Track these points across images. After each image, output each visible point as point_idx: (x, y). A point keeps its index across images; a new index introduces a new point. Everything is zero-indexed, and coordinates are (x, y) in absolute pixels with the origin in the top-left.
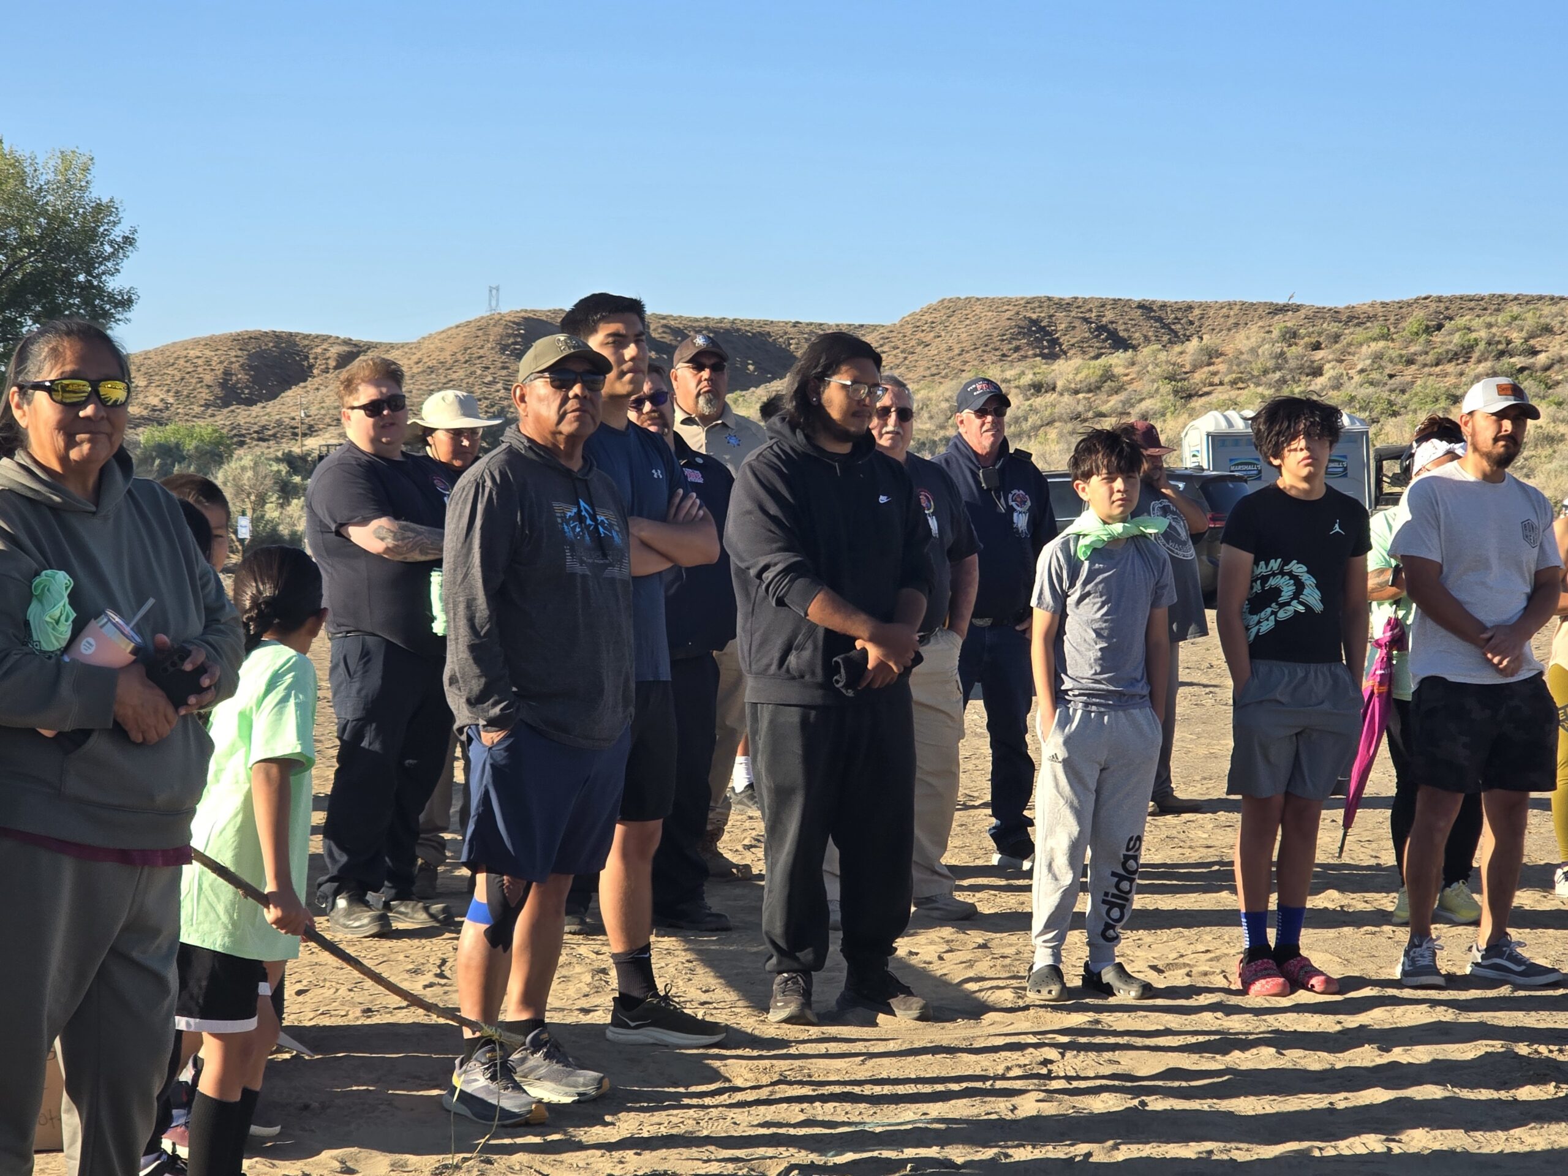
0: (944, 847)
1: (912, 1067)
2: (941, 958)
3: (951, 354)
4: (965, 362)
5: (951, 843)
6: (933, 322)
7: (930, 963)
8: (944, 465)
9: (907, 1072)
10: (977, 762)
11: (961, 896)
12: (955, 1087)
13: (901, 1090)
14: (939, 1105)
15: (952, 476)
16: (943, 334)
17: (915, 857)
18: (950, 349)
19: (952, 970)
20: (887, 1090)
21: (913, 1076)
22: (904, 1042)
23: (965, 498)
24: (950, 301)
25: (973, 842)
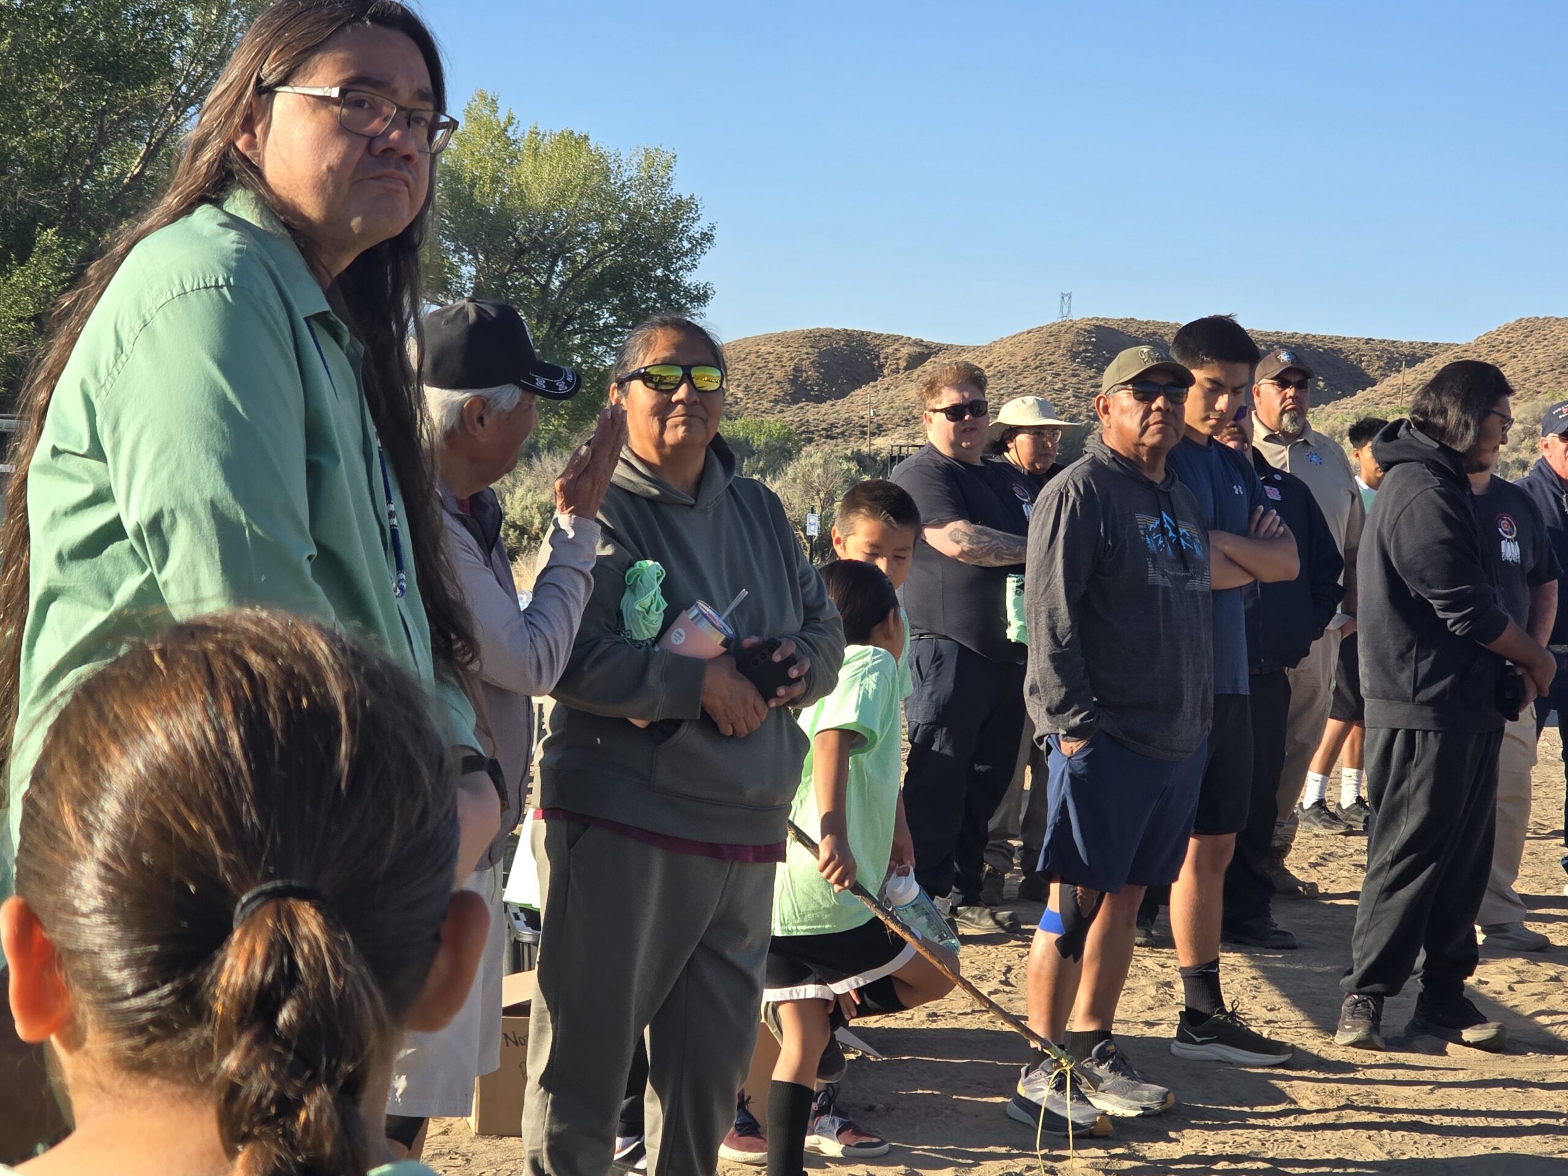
0: (1514, 874)
1: (1482, 1099)
2: (1511, 989)
3: (1526, 375)
4: (1541, 384)
5: (1523, 871)
6: (1509, 342)
7: (1500, 993)
8: (1527, 489)
9: (1477, 1103)
10: (1547, 790)
11: (1532, 927)
12: (1527, 1122)
13: (1471, 1122)
14: (1510, 1140)
15: (1536, 499)
16: (1519, 354)
17: (1490, 884)
18: (1526, 370)
19: (1523, 1001)
20: (1457, 1121)
21: (1484, 1109)
22: (1474, 1073)
23: (1547, 523)
24: (1528, 320)
25: (1544, 871)
